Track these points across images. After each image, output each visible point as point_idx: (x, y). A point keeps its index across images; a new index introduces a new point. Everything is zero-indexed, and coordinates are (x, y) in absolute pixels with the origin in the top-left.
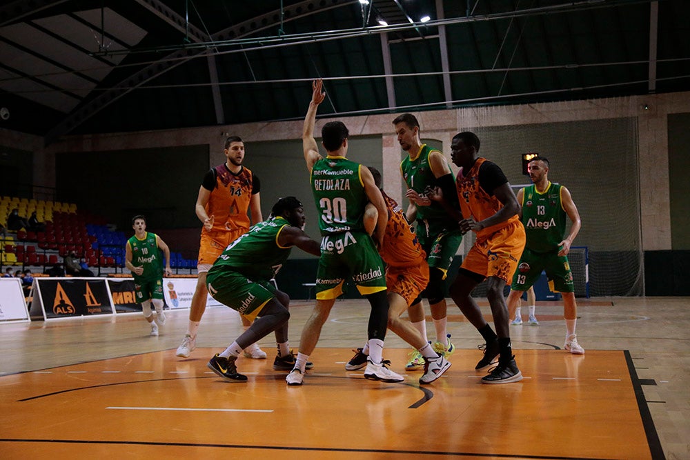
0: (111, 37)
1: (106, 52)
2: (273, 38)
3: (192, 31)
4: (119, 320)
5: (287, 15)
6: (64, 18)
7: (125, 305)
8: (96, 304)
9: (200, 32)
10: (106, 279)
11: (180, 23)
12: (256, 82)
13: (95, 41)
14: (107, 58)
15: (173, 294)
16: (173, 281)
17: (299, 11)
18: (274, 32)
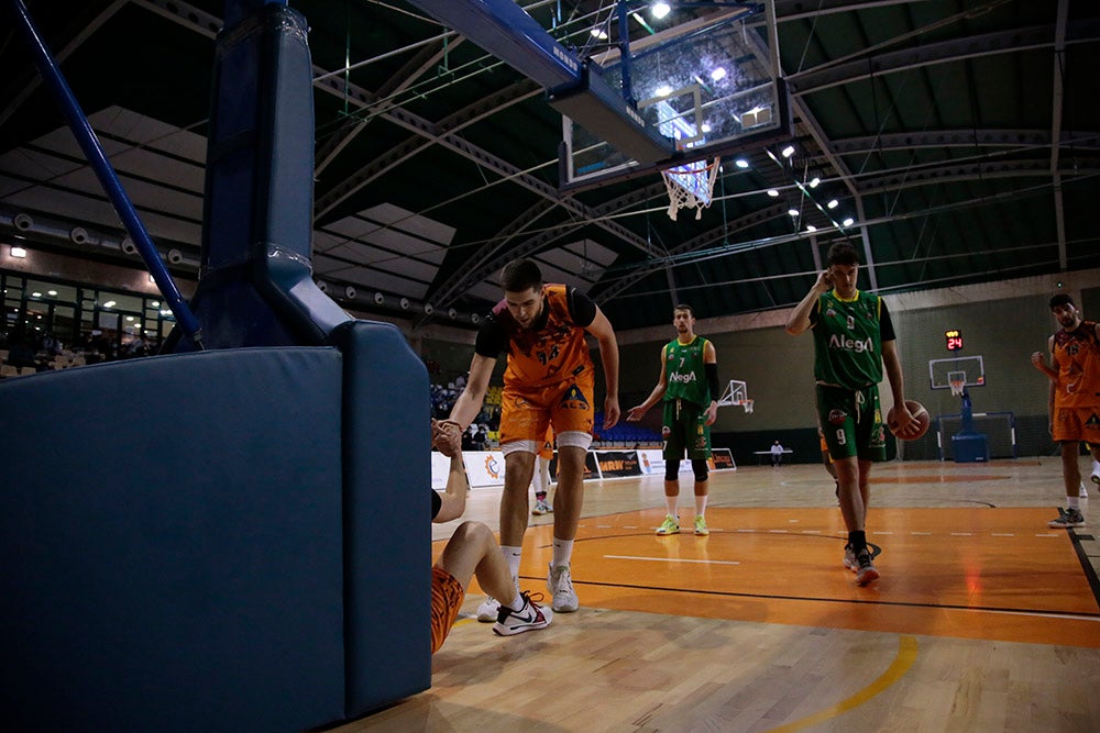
0: (592, 262)
1: (589, 273)
2: (719, 249)
3: (653, 250)
4: (605, 484)
5: (730, 229)
6: (557, 251)
7: (609, 472)
8: (587, 471)
9: (659, 250)
10: (594, 452)
11: (643, 245)
12: (706, 285)
13: (579, 265)
14: (589, 277)
15: (646, 463)
16: (645, 451)
17: (739, 225)
18: (719, 244)
